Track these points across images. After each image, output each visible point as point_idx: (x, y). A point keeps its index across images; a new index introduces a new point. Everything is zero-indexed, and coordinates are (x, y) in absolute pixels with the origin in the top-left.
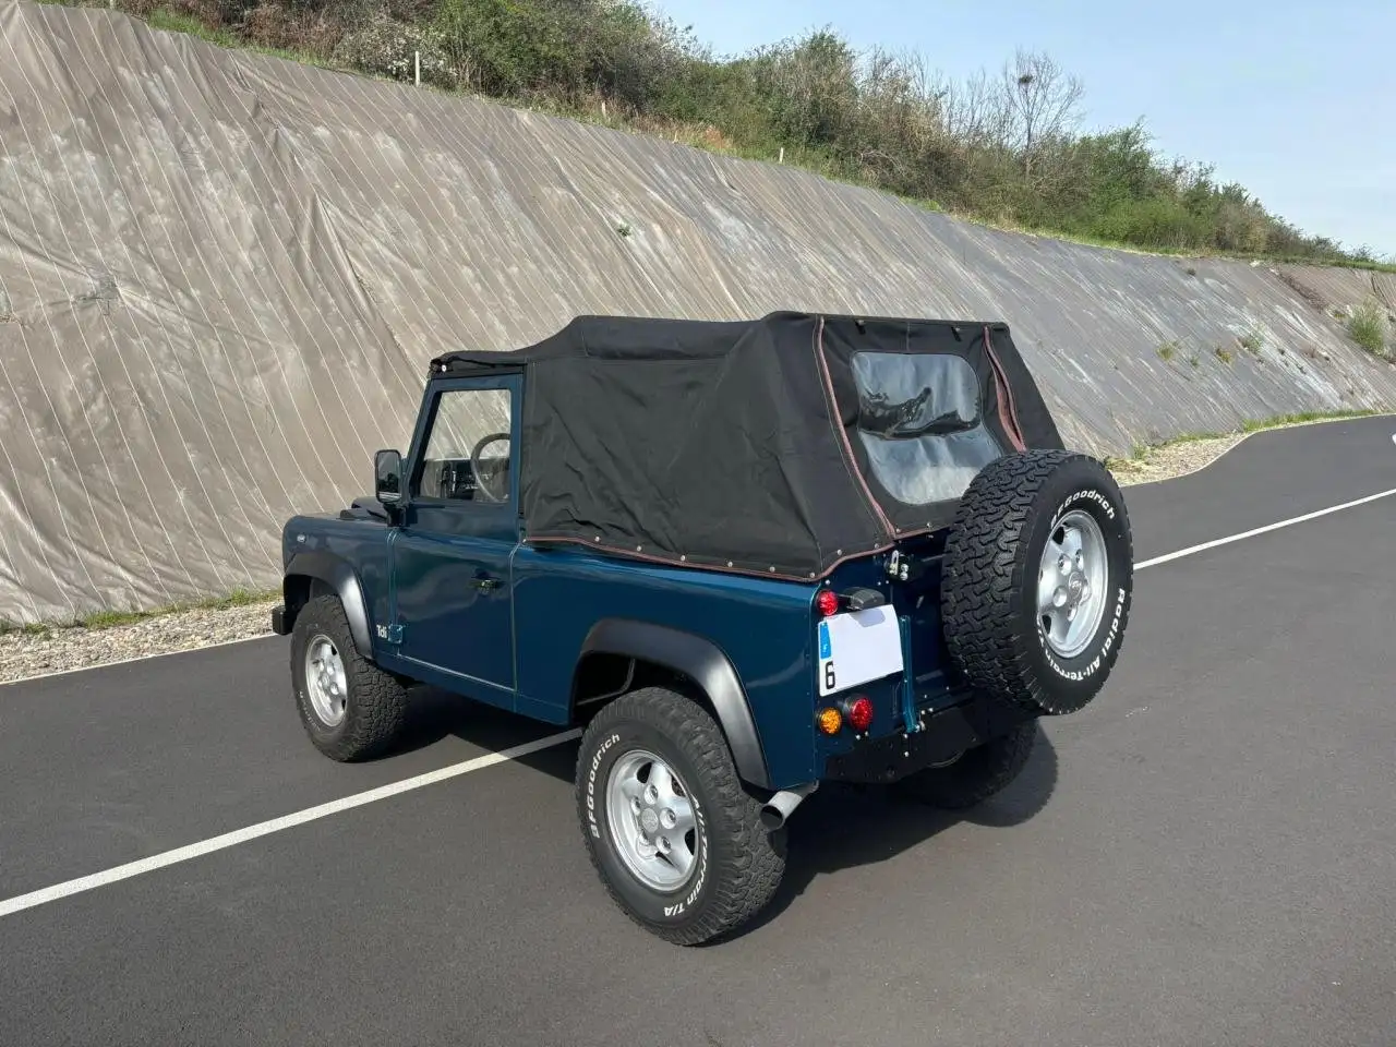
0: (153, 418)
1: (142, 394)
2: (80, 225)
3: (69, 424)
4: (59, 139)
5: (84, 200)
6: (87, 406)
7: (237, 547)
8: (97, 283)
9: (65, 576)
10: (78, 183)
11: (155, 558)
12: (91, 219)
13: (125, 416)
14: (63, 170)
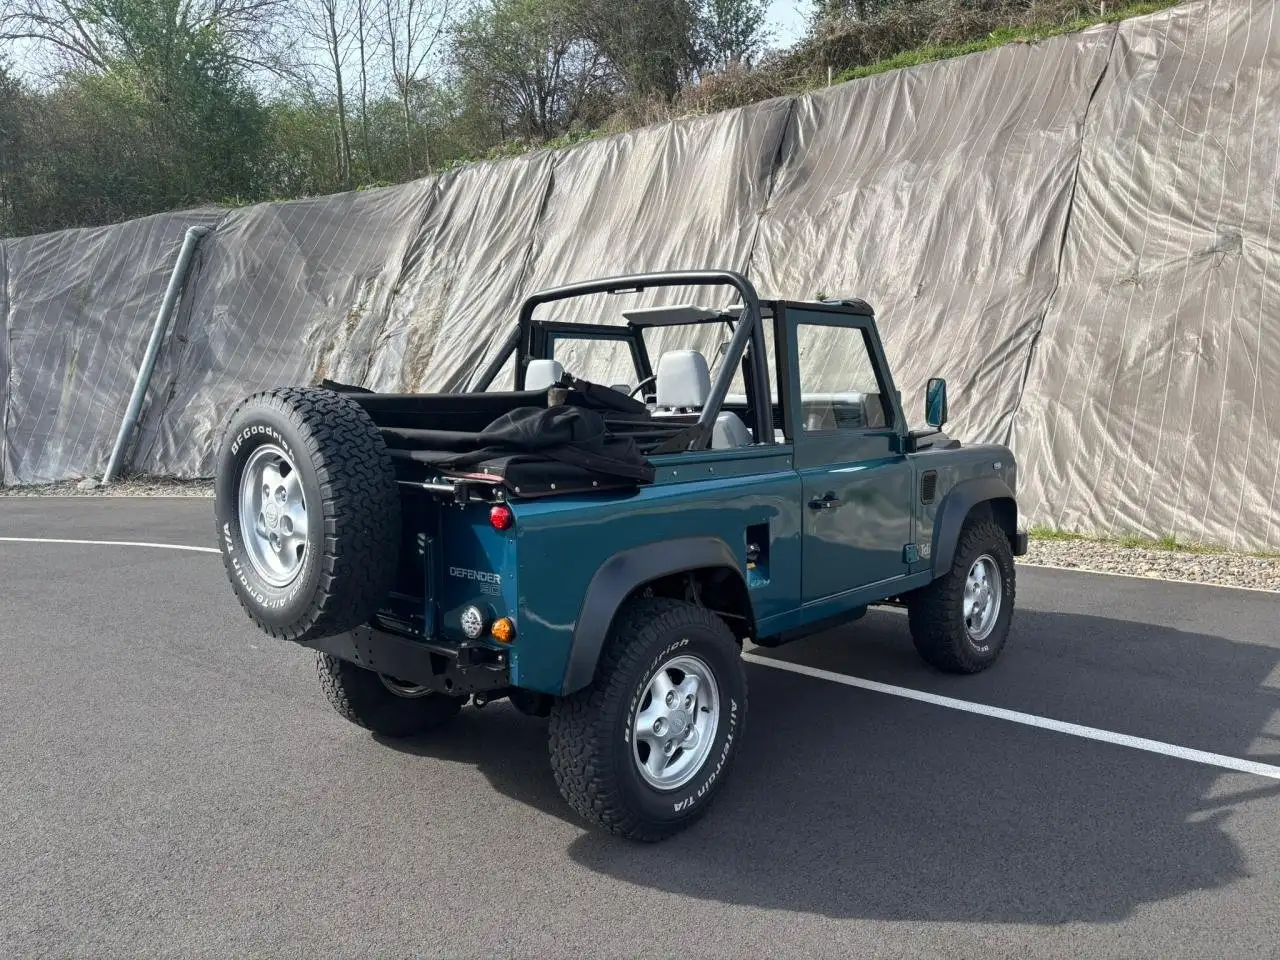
0: (1205, 365)
1: (1207, 342)
2: (1242, 181)
3: (1126, 369)
4: (1262, 99)
5: (1257, 158)
6: (1150, 353)
7: (1213, 498)
8: (1220, 237)
9: (1049, 496)
10: (1258, 142)
11: (1128, 493)
12: (1255, 174)
13: (1180, 363)
14: (1250, 132)
